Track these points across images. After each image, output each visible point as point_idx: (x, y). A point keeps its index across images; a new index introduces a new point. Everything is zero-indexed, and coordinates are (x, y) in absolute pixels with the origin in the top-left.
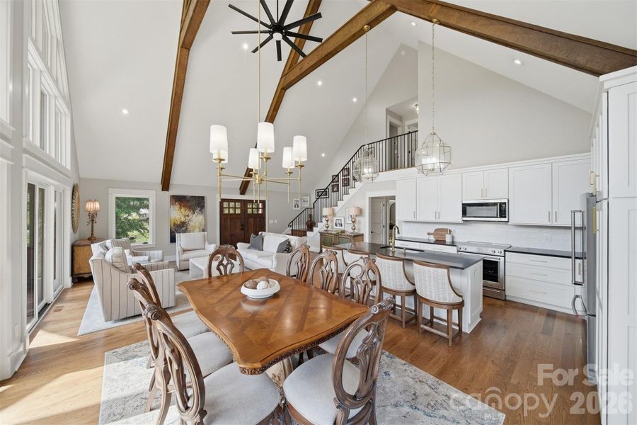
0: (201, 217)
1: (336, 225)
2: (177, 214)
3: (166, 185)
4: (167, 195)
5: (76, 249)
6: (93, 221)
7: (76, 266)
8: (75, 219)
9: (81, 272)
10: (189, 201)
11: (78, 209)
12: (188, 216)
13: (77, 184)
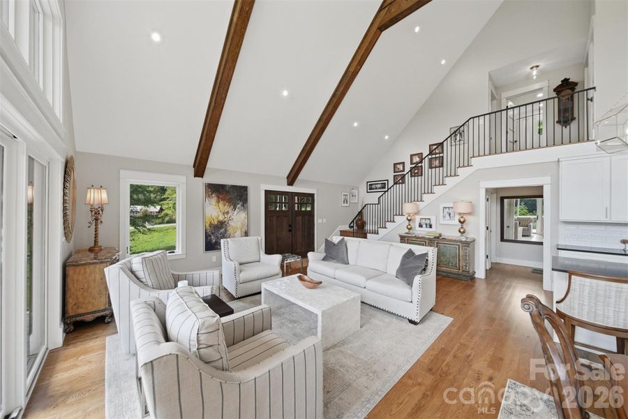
0: (243, 215)
1: (421, 226)
2: (214, 210)
3: (200, 169)
4: (200, 183)
5: (70, 271)
6: (96, 220)
7: (71, 301)
8: (69, 217)
9: (81, 311)
10: (228, 192)
11: (74, 201)
12: (228, 213)
13: (72, 158)
